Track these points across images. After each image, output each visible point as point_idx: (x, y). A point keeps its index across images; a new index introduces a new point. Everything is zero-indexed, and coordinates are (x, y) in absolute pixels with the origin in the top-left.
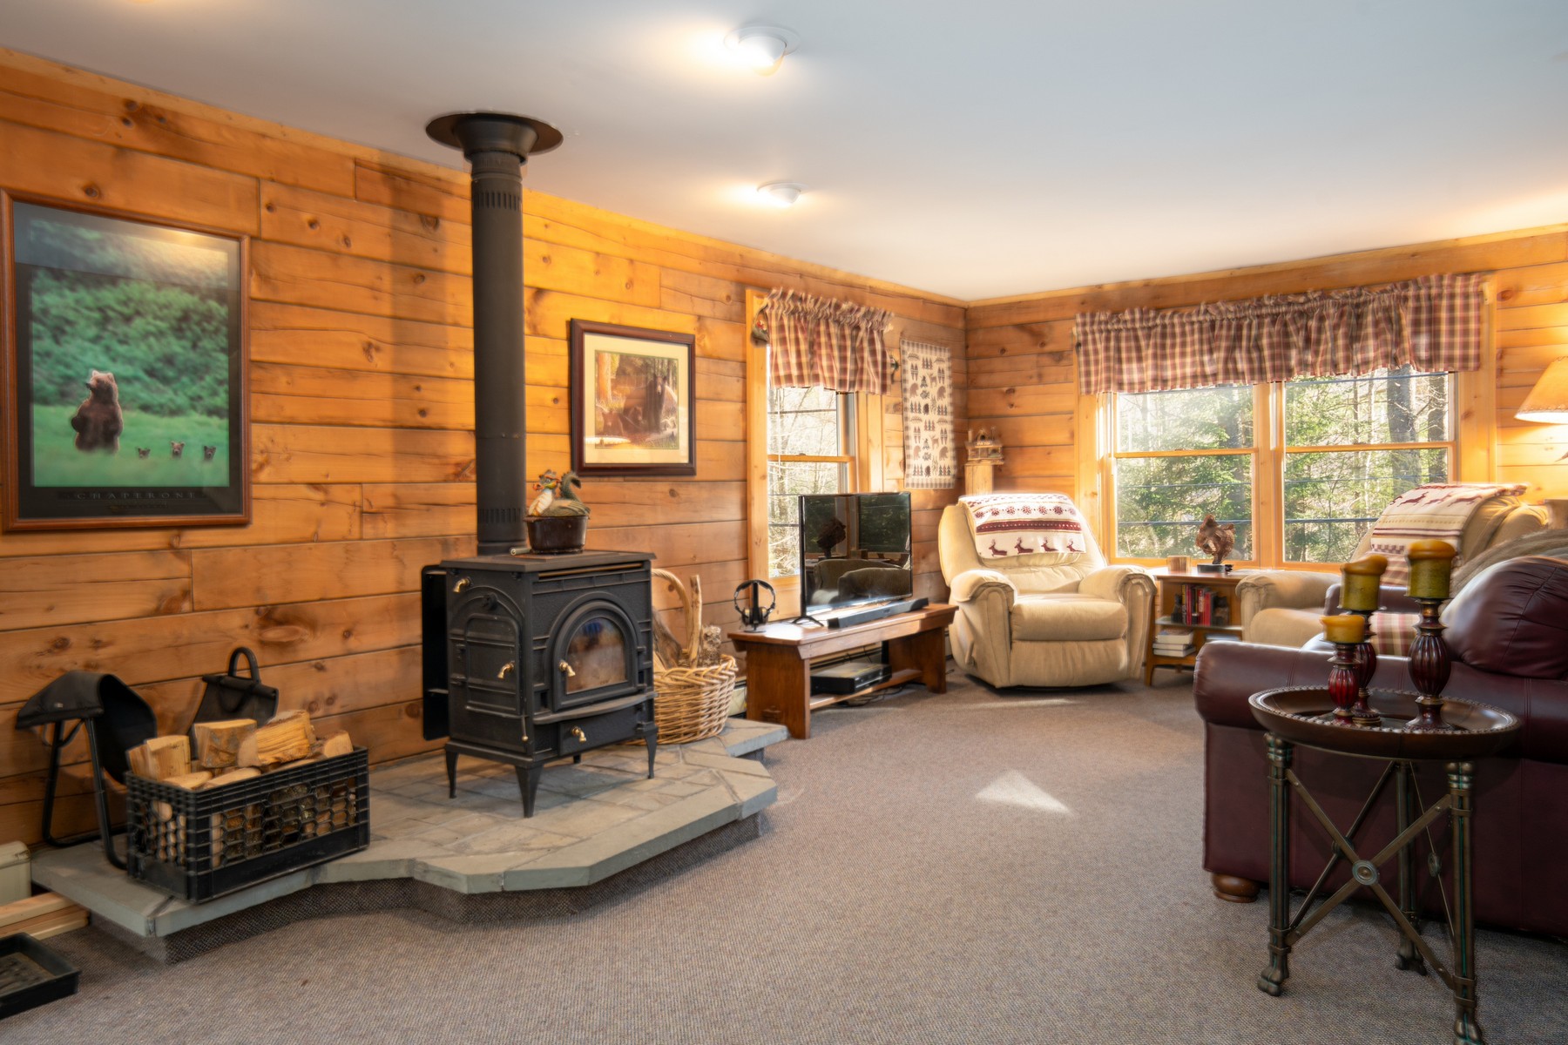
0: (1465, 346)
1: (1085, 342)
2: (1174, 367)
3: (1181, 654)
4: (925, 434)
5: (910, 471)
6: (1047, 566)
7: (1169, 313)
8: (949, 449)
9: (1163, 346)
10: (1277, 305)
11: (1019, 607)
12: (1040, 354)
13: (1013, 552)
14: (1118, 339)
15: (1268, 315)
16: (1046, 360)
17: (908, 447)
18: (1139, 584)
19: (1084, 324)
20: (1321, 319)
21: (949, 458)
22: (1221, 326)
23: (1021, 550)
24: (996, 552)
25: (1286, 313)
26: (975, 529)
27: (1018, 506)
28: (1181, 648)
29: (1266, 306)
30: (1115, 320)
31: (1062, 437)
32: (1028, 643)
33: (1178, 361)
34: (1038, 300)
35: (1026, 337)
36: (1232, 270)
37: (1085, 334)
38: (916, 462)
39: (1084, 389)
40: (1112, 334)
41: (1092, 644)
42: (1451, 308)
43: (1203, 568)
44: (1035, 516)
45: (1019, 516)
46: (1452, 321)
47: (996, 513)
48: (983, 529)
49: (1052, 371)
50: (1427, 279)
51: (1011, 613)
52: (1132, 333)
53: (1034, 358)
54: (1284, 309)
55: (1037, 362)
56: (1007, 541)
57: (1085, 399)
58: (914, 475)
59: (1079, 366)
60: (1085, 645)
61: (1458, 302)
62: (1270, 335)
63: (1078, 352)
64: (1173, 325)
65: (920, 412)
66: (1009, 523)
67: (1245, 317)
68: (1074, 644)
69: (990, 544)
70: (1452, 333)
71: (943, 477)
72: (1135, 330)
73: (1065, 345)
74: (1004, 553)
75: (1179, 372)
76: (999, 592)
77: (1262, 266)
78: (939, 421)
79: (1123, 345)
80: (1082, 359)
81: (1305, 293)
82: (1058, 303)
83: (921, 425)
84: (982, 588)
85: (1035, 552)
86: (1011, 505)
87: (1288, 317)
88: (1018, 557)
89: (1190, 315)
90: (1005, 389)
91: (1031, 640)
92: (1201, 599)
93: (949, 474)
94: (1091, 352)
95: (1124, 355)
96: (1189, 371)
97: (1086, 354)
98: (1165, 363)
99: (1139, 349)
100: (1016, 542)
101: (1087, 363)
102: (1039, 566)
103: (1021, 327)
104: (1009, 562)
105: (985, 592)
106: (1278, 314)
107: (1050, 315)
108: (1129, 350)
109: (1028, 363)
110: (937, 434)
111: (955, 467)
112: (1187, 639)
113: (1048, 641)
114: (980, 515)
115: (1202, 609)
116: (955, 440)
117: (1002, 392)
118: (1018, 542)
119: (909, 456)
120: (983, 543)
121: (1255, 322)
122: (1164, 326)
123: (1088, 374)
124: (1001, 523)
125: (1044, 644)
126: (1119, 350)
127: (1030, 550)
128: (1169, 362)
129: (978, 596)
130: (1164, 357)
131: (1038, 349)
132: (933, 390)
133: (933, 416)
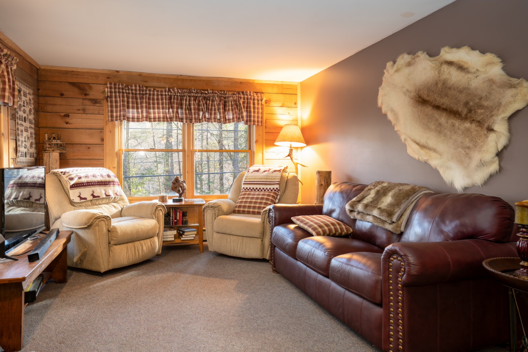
0: (258, 117)
1: (111, 97)
2: (154, 113)
3: (173, 239)
4: (25, 134)
5: (19, 154)
6: (104, 204)
7: (152, 89)
8: (33, 143)
9: (149, 104)
10: (197, 93)
11: (114, 228)
12: (83, 99)
13: (90, 198)
14: (128, 98)
15: (193, 96)
16: (88, 102)
17: (19, 140)
18: (161, 210)
19: (111, 88)
20: (213, 101)
21: (34, 148)
22: (174, 99)
23: (94, 197)
24: (81, 198)
25: (200, 96)
26: (69, 187)
27: (90, 174)
28: (173, 236)
29: (193, 92)
30: (127, 88)
31: (97, 140)
32: (119, 246)
33: (156, 110)
34: (83, 72)
35: (76, 90)
36: (178, 76)
37: (111, 92)
38: (22, 149)
39: (110, 119)
40: (125, 94)
41: (145, 241)
42: (254, 104)
43: (174, 201)
44: (99, 179)
45: (91, 179)
46: (254, 108)
47: (80, 178)
48: (73, 187)
49: (91, 108)
50: (246, 92)
51: (110, 231)
52: (134, 95)
53: (81, 101)
54: (199, 95)
55: (83, 103)
56: (86, 192)
57: (110, 124)
58: (21, 156)
59: (108, 107)
60: (142, 242)
61: (256, 102)
62: (194, 105)
63: (107, 101)
64: (154, 95)
65: (23, 121)
66: (87, 183)
67: (184, 96)
68: (138, 242)
69: (78, 195)
70: (254, 112)
71: (31, 158)
72: (136, 94)
73: (100, 96)
74: (85, 199)
75: (157, 115)
76: (104, 221)
77: (190, 76)
78: (30, 127)
79: (130, 100)
80: (109, 104)
81: (207, 90)
82: (95, 75)
83: (23, 128)
84: (95, 220)
85: (101, 197)
86: (87, 173)
87: (201, 98)
88: (91, 200)
89: (162, 91)
90: (63, 114)
91: (119, 244)
92: (178, 214)
93: (34, 157)
94: (114, 102)
95: (131, 105)
96: (161, 115)
97: (111, 102)
98: (150, 111)
99: (137, 103)
100: (91, 193)
101: (112, 106)
102: (101, 204)
103: (73, 84)
104: (87, 203)
105: (97, 222)
106: (197, 97)
107: (90, 81)
108: (133, 103)
109: (77, 103)
110: (29, 134)
111: (36, 153)
112: (175, 232)
113: (127, 243)
114: (72, 179)
115: (178, 218)
116: (35, 138)
117: (61, 116)
118: (92, 193)
119: (19, 145)
120: (74, 194)
121: (188, 98)
122: (150, 94)
123: (112, 111)
124: (83, 183)
125: (126, 245)
126: (128, 102)
127: (99, 197)
128: (152, 111)
129: (93, 225)
130: (149, 108)
131: (84, 97)
132: (27, 110)
133: (27, 124)
